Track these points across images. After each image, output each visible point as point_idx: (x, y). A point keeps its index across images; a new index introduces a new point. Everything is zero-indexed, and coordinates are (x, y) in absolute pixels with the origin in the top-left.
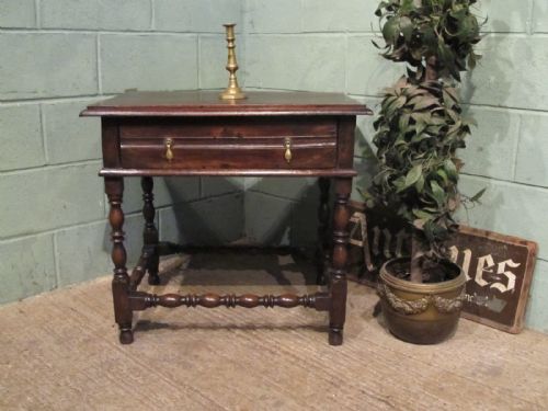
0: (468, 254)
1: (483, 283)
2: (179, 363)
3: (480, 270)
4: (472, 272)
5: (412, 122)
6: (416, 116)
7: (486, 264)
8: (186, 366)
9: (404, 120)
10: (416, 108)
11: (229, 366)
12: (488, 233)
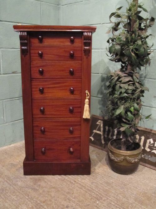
0: (143, 138)
1: (148, 150)
2: (32, 189)
3: (147, 145)
4: (144, 146)
5: (121, 87)
6: (122, 85)
7: (150, 142)
8: (35, 190)
9: (117, 87)
10: (122, 82)
11: (53, 190)
12: (151, 130)
